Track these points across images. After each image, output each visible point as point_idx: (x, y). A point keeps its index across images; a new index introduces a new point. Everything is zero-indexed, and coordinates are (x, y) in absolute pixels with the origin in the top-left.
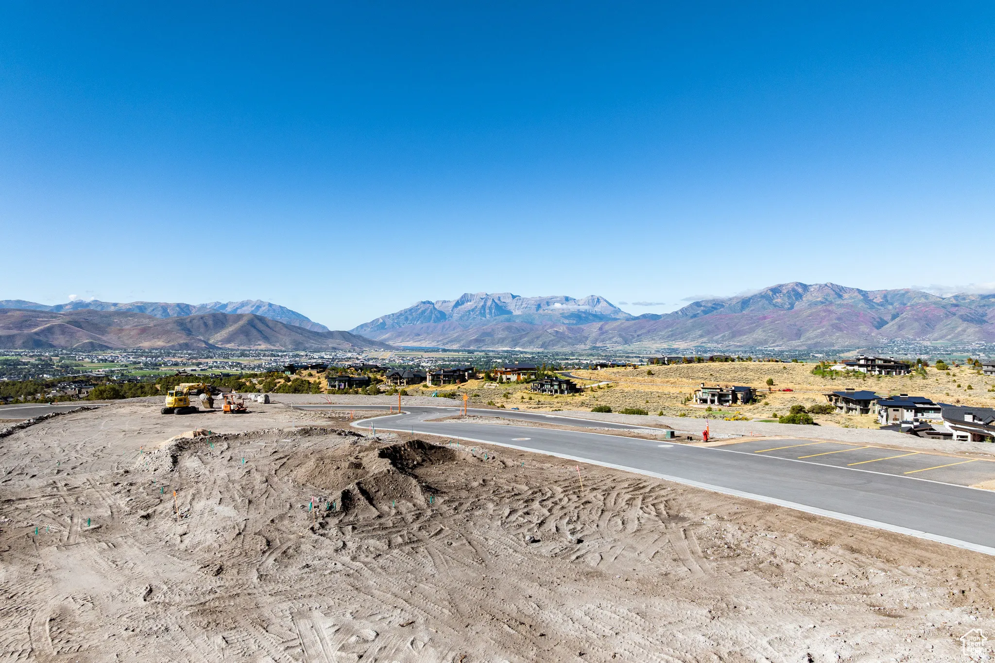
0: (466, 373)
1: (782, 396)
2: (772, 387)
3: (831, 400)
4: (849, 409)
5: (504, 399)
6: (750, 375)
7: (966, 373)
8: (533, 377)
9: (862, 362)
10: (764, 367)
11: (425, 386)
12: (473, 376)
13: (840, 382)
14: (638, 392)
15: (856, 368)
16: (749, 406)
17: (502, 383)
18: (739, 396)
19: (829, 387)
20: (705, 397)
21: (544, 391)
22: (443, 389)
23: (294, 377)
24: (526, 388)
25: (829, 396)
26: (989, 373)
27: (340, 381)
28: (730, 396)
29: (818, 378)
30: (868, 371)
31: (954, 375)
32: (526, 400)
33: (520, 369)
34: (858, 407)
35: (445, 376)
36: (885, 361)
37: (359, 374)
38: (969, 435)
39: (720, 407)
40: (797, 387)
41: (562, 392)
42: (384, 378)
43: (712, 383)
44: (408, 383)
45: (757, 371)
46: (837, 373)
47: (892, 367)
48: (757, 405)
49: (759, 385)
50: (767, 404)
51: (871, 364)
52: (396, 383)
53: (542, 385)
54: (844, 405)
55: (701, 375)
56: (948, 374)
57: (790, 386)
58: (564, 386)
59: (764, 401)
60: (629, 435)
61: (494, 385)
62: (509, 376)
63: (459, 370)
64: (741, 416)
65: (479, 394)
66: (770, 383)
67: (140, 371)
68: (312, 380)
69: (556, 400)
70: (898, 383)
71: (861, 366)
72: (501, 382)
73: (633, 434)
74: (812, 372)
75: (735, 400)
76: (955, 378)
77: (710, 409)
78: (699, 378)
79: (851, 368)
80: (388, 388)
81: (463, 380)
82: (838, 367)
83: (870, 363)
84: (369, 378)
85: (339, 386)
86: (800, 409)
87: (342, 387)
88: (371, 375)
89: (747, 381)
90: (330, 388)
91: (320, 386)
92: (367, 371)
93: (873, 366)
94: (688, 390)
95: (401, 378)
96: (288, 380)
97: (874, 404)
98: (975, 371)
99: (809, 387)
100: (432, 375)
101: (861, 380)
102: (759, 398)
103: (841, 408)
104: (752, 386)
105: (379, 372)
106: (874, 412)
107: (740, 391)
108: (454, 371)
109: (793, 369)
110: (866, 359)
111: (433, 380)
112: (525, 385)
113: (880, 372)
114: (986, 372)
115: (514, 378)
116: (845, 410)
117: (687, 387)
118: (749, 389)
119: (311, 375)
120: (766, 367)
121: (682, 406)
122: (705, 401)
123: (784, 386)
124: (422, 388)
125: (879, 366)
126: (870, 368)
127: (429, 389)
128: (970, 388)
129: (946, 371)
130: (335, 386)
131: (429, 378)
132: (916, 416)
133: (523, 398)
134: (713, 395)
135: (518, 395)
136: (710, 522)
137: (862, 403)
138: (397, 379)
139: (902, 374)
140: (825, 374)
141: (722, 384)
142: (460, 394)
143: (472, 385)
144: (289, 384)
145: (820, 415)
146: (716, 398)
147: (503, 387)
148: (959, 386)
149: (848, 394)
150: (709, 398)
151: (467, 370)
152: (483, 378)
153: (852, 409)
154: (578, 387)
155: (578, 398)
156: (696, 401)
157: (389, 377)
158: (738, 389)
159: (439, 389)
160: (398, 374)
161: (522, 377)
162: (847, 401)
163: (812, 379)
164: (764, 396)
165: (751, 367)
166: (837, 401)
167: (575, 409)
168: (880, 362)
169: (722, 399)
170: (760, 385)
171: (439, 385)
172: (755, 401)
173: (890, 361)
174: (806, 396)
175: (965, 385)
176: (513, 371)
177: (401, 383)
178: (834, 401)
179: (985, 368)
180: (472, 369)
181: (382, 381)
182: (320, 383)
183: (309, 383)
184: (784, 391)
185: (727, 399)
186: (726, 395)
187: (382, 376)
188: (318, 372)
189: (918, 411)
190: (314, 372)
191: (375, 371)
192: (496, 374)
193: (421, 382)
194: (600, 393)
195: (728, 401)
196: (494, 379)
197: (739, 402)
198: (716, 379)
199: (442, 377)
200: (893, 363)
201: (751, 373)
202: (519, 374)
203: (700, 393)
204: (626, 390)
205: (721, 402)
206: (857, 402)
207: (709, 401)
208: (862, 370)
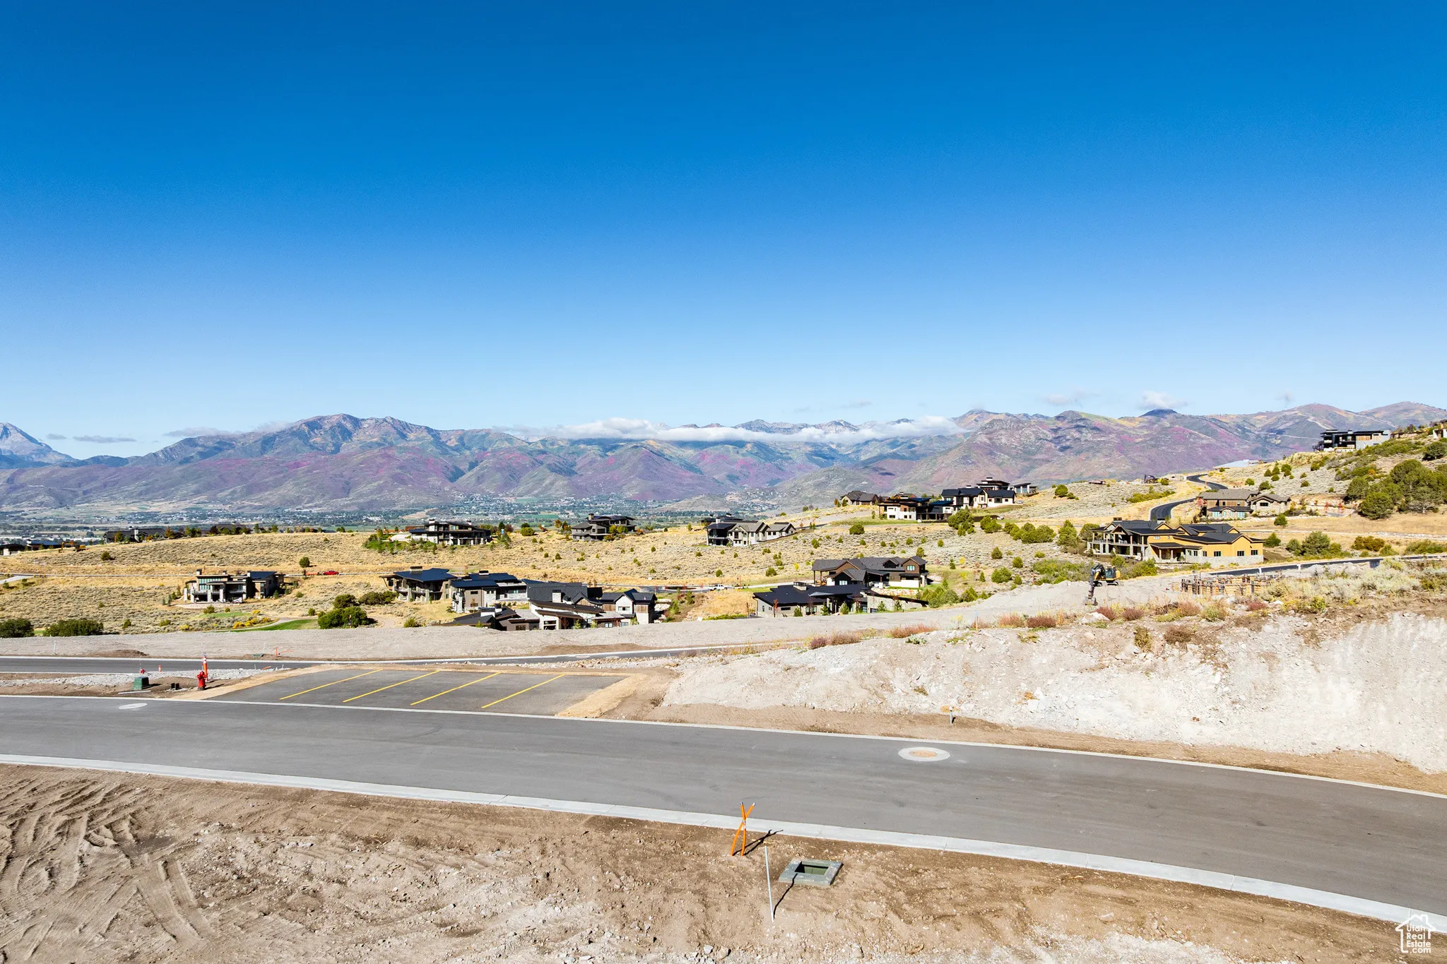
1: (323, 582)
2: (307, 569)
3: (391, 584)
4: (416, 595)
6: (275, 553)
7: (553, 539)
9: (432, 529)
10: (296, 540)
13: (403, 557)
14: (85, 590)
15: (424, 537)
16: (273, 601)
18: (258, 586)
19: (388, 565)
20: (202, 591)
25: (389, 578)
26: (578, 538)
28: (244, 587)
29: (374, 554)
30: (439, 540)
31: (541, 542)
34: (427, 592)
36: (461, 526)
38: (556, 619)
39: (228, 605)
40: (345, 567)
43: (214, 569)
45: (287, 546)
46: (399, 545)
47: (468, 535)
48: (286, 597)
49: (288, 568)
50: (300, 595)
51: (443, 531)
54: (408, 590)
55: (196, 556)
56: (535, 541)
57: (335, 567)
59: (295, 592)
60: (66, 691)
64: (260, 618)
66: (305, 563)
70: (477, 556)
71: (430, 534)
73: (71, 689)
74: (366, 545)
75: (251, 592)
76: (542, 546)
77: (211, 610)
78: (191, 561)
79: (418, 537)
82: (401, 537)
83: (441, 529)
86: (348, 601)
89: (271, 562)
93: (446, 534)
94: (173, 582)
97: (447, 586)
98: (564, 536)
99: (361, 566)
101: (430, 554)
102: (288, 587)
103: (405, 594)
104: (278, 569)
106: (447, 596)
107: (259, 579)
109: (339, 542)
110: (437, 525)
113: (455, 542)
114: (575, 536)
116: (409, 596)
117: (173, 577)
118: (273, 574)
120: (299, 540)
121: (165, 608)
122: (203, 598)
123: (325, 567)
125: (454, 534)
126: (441, 537)
128: (558, 557)
129: (532, 537)
132: (498, 598)
134: (217, 588)
136: (210, 837)
137: (432, 586)
139: (482, 543)
140: (383, 546)
141: (231, 569)
145: (376, 607)
146: (221, 592)
148: (547, 556)
149: (413, 574)
150: (210, 592)
153: (418, 595)
156: (189, 598)
158: (256, 575)
162: (412, 584)
163: (364, 555)
164: (295, 583)
165: (276, 541)
166: (399, 584)
168: (455, 529)
169: (231, 592)
170: (291, 568)
172: (282, 592)
173: (467, 527)
174: (356, 581)
175: (553, 554)
178: (395, 585)
179: (574, 532)
184: (325, 574)
185: (238, 591)
186: (237, 586)
189: (501, 591)
195: (240, 595)
197: (258, 596)
198: (221, 562)
200: (470, 529)
201: (277, 551)
203: (195, 585)
204: (61, 587)
205: (229, 597)
206: (425, 585)
207: (209, 597)
208: (432, 539)
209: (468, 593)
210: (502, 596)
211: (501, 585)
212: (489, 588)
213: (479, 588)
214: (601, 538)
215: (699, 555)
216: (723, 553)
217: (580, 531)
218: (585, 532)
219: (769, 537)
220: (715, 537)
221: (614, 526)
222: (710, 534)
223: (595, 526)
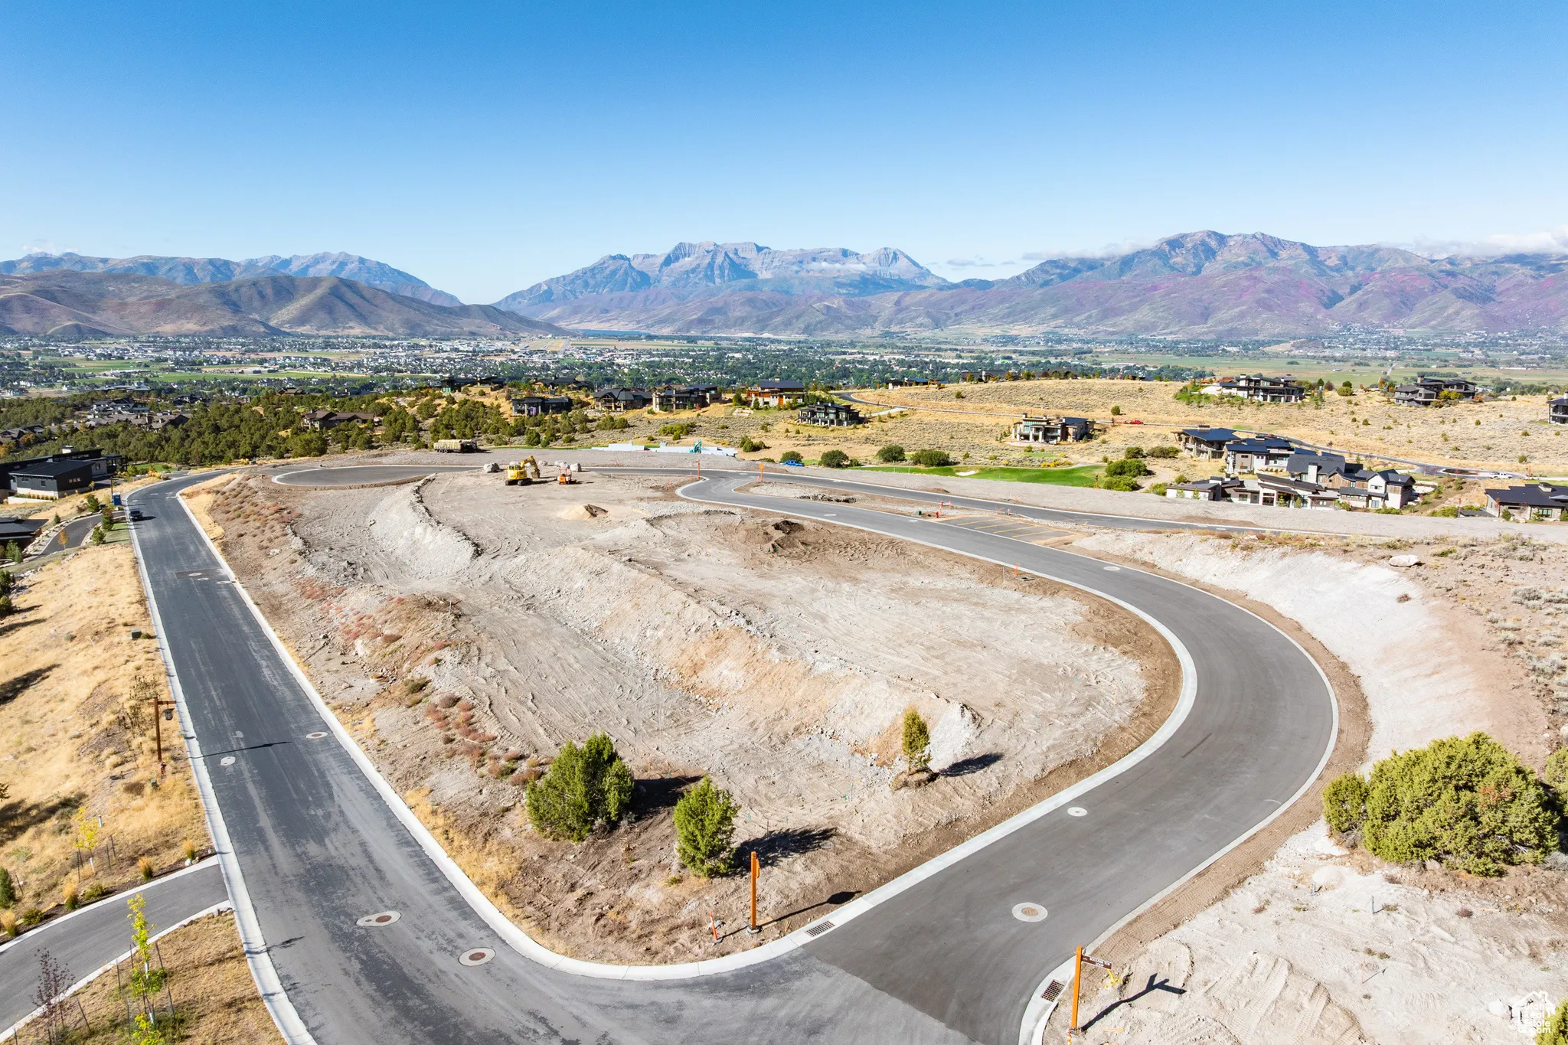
0: (708, 395)
1: (1127, 430)
2: (1116, 417)
3: (1180, 439)
4: (1200, 452)
5: (762, 433)
6: (1093, 399)
7: (1372, 403)
8: (800, 401)
9: (1242, 383)
11: (651, 412)
12: (716, 399)
13: (1205, 412)
14: (942, 423)
15: (1234, 391)
16: (1082, 445)
17: (758, 409)
18: (1071, 430)
19: (1192, 418)
20: (1026, 432)
21: (817, 421)
22: (677, 417)
23: (459, 396)
24: (791, 417)
25: (1179, 434)
26: (1399, 402)
27: (530, 405)
28: (1060, 431)
29: (1182, 406)
30: (1249, 395)
31: (1355, 404)
32: (793, 434)
33: (782, 390)
34: (1210, 450)
35: (677, 399)
36: (1273, 382)
37: (552, 393)
39: (1045, 445)
40: (1151, 417)
41: (840, 423)
42: (591, 399)
43: (1039, 412)
44: (625, 407)
45: (1104, 393)
46: (1207, 398)
47: (1281, 392)
48: (1094, 442)
49: (1099, 415)
50: (1104, 442)
51: (1254, 385)
52: (610, 408)
53: (814, 413)
54: (1194, 446)
55: (1027, 398)
56: (1350, 402)
57: (1141, 416)
58: (843, 415)
59: (1102, 438)
61: (747, 412)
62: (766, 400)
63: (698, 390)
64: (1064, 460)
65: (728, 424)
66: (1116, 411)
67: (172, 374)
68: (487, 401)
69: (832, 435)
70: (1282, 414)
71: (1240, 388)
72: (757, 407)
74: (1176, 396)
75: (1065, 436)
76: (1356, 408)
77: (1030, 449)
78: (1022, 403)
79: (1228, 391)
80: (599, 415)
81: (704, 404)
82: (1212, 390)
83: (1252, 384)
84: (570, 400)
85: (529, 411)
86: (1136, 453)
87: (533, 413)
88: (571, 395)
89: (1088, 408)
90: (516, 414)
91: (501, 410)
92: (563, 387)
93: (1256, 389)
94: (1006, 421)
95: (616, 400)
96: (452, 401)
98: (1385, 399)
99: (1165, 418)
100: (660, 397)
101: (1235, 409)
102: (1097, 433)
103: (1191, 450)
104: (1089, 416)
105: (580, 388)
107: (1072, 424)
108: (691, 392)
109: (1152, 392)
110: (1249, 380)
111: (661, 404)
112: (791, 412)
113: (1265, 398)
114: (1398, 399)
115: (774, 402)
116: (1194, 450)
117: (1006, 416)
118: (1085, 421)
119: (483, 394)
120: (1116, 388)
121: (995, 443)
122: (1027, 437)
123: (1133, 416)
124: (646, 415)
125: (1265, 390)
126: (1252, 392)
127: (656, 417)
128: (1366, 423)
129: (1349, 398)
130: (522, 412)
131: (655, 400)
132: (1267, 463)
133: (787, 431)
134: (1038, 430)
135: (781, 426)
137: (1215, 445)
138: (610, 401)
139: (1293, 401)
140: (1192, 399)
141: (1051, 413)
142: (702, 424)
143: (715, 410)
144: (455, 406)
145: (1160, 460)
146: (1041, 433)
147: (760, 414)
148: (1354, 420)
149: (1201, 432)
150: (1032, 433)
151: (708, 390)
152: (730, 401)
153: (1203, 452)
154: (861, 415)
155: (862, 431)
156: (1015, 437)
157: (598, 399)
158: (1071, 421)
159: (671, 416)
160: (611, 394)
161: (785, 401)
162: (1197, 441)
163: (1172, 406)
164: (1104, 430)
165: (1096, 388)
166: (1187, 441)
167: (857, 447)
168: (1266, 384)
169: (1048, 434)
170: (1103, 415)
171: (672, 412)
172: (1090, 437)
173: (1279, 383)
174: (1157, 432)
175: (1360, 418)
176: (773, 393)
177: (616, 407)
178: (1183, 441)
179: (1397, 395)
180: (715, 389)
181: (589, 404)
182: (499, 406)
183: (484, 406)
184: (1131, 423)
185: (1054, 434)
186: (1054, 430)
187: (587, 396)
188: (492, 390)
189: (1270, 457)
190: (487, 389)
191: (574, 389)
192: (749, 395)
193: (644, 405)
194: (890, 424)
195: (1055, 437)
196: (746, 403)
197: (1070, 439)
198: (1047, 406)
199: (674, 399)
200: (1283, 386)
201: (1095, 397)
202: (781, 397)
203: (1022, 426)
204: (926, 420)
205: (1047, 438)
206: (1210, 443)
207: (1031, 437)
208: (1243, 394)
209: (1239, 455)
210: (1272, 462)
211: (1273, 451)
212: (1259, 454)
213: (1250, 452)
214: (1426, 404)
215: (1526, 434)
216: (1558, 434)
217: (1403, 395)
218: (1410, 396)
220: (1560, 415)
221: (1446, 391)
222: (1555, 410)
223: (1422, 390)
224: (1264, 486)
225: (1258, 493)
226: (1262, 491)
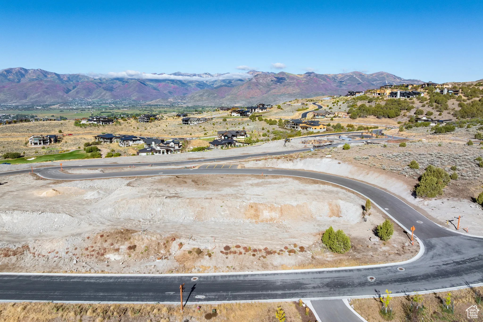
2: (62, 133)
7: (134, 122)
9: (95, 119)
10: (52, 124)
13: (89, 129)
15: (93, 122)
20: (36, 142)
25: (95, 137)
26: (141, 122)
28: (49, 140)
31: (130, 123)
34: (109, 141)
36: (104, 119)
39: (45, 146)
40: (73, 133)
46: (85, 125)
47: (106, 121)
48: (62, 143)
49: (56, 133)
50: (65, 142)
55: (22, 130)
56: (128, 123)
57: (70, 133)
59: (63, 141)
64: (65, 150)
66: (60, 132)
71: (94, 121)
74: (75, 125)
75: (51, 141)
79: (91, 122)
82: (85, 122)
86: (88, 144)
89: (48, 131)
93: (99, 121)
94: (22, 139)
97: (114, 139)
98: (136, 121)
101: (97, 128)
102: (60, 139)
103: (101, 141)
106: (114, 142)
109: (65, 124)
110: (97, 118)
113: (103, 123)
116: (103, 142)
117: (20, 137)
118: (54, 136)
123: (67, 133)
125: (102, 121)
126: (98, 122)
134: (40, 141)
137: (110, 139)
139: (111, 124)
146: (42, 142)
148: (134, 128)
149: (103, 136)
153: (106, 142)
156: (31, 144)
158: (51, 137)
162: (104, 139)
163: (77, 128)
164: (62, 138)
165: (45, 124)
166: (99, 139)
168: (102, 119)
172: (59, 141)
175: (136, 127)
178: (97, 139)
179: (139, 120)
184: (69, 135)
185: (47, 141)
195: (47, 143)
197: (53, 143)
198: (32, 132)
200: (107, 119)
201: (47, 127)
206: (108, 139)
207: (38, 143)
208: (96, 123)
209: (125, 141)
210: (134, 142)
212: (131, 140)
213: (128, 140)
214: (148, 122)
215: (181, 128)
216: (188, 127)
217: (141, 120)
218: (143, 120)
219: (200, 122)
220: (184, 122)
221: (151, 118)
222: (183, 121)
223: (146, 118)
224: (162, 149)
225: (160, 151)
226: (162, 150)
